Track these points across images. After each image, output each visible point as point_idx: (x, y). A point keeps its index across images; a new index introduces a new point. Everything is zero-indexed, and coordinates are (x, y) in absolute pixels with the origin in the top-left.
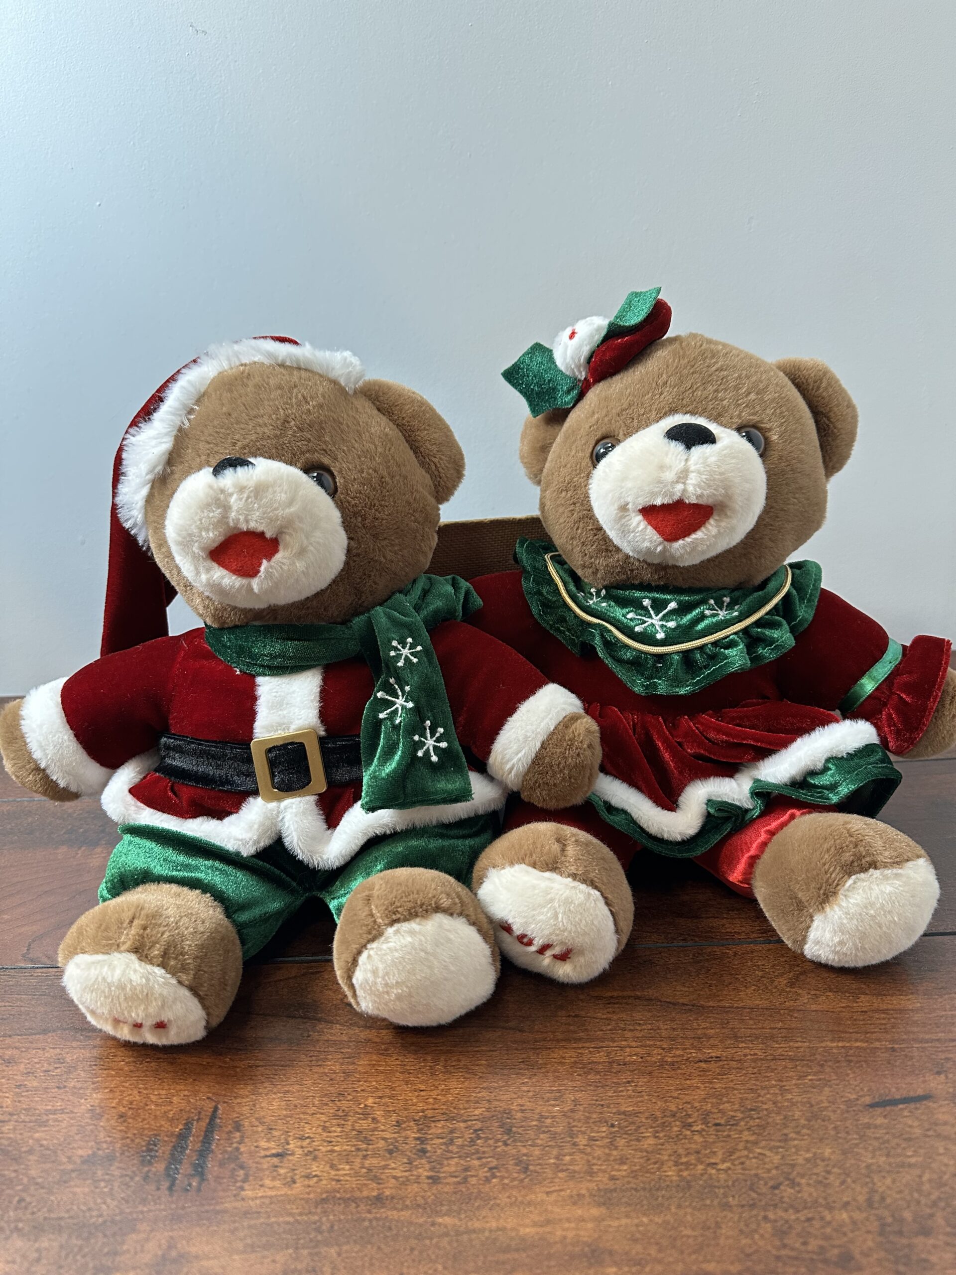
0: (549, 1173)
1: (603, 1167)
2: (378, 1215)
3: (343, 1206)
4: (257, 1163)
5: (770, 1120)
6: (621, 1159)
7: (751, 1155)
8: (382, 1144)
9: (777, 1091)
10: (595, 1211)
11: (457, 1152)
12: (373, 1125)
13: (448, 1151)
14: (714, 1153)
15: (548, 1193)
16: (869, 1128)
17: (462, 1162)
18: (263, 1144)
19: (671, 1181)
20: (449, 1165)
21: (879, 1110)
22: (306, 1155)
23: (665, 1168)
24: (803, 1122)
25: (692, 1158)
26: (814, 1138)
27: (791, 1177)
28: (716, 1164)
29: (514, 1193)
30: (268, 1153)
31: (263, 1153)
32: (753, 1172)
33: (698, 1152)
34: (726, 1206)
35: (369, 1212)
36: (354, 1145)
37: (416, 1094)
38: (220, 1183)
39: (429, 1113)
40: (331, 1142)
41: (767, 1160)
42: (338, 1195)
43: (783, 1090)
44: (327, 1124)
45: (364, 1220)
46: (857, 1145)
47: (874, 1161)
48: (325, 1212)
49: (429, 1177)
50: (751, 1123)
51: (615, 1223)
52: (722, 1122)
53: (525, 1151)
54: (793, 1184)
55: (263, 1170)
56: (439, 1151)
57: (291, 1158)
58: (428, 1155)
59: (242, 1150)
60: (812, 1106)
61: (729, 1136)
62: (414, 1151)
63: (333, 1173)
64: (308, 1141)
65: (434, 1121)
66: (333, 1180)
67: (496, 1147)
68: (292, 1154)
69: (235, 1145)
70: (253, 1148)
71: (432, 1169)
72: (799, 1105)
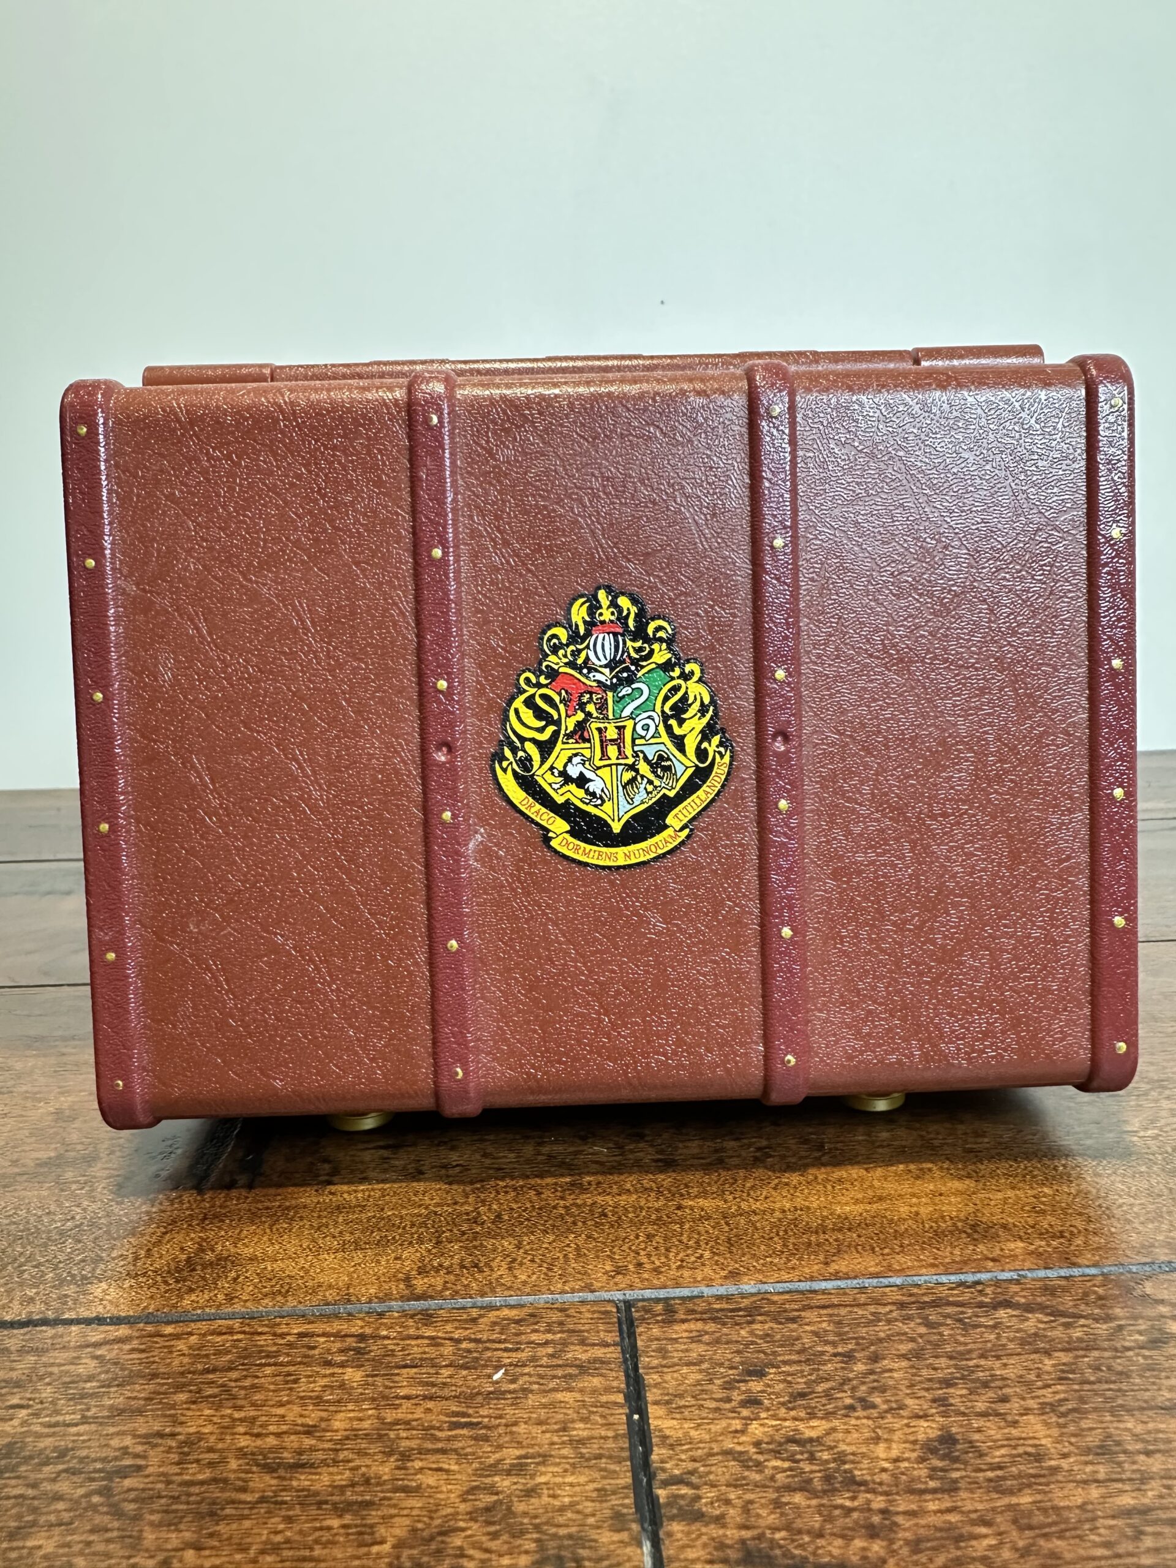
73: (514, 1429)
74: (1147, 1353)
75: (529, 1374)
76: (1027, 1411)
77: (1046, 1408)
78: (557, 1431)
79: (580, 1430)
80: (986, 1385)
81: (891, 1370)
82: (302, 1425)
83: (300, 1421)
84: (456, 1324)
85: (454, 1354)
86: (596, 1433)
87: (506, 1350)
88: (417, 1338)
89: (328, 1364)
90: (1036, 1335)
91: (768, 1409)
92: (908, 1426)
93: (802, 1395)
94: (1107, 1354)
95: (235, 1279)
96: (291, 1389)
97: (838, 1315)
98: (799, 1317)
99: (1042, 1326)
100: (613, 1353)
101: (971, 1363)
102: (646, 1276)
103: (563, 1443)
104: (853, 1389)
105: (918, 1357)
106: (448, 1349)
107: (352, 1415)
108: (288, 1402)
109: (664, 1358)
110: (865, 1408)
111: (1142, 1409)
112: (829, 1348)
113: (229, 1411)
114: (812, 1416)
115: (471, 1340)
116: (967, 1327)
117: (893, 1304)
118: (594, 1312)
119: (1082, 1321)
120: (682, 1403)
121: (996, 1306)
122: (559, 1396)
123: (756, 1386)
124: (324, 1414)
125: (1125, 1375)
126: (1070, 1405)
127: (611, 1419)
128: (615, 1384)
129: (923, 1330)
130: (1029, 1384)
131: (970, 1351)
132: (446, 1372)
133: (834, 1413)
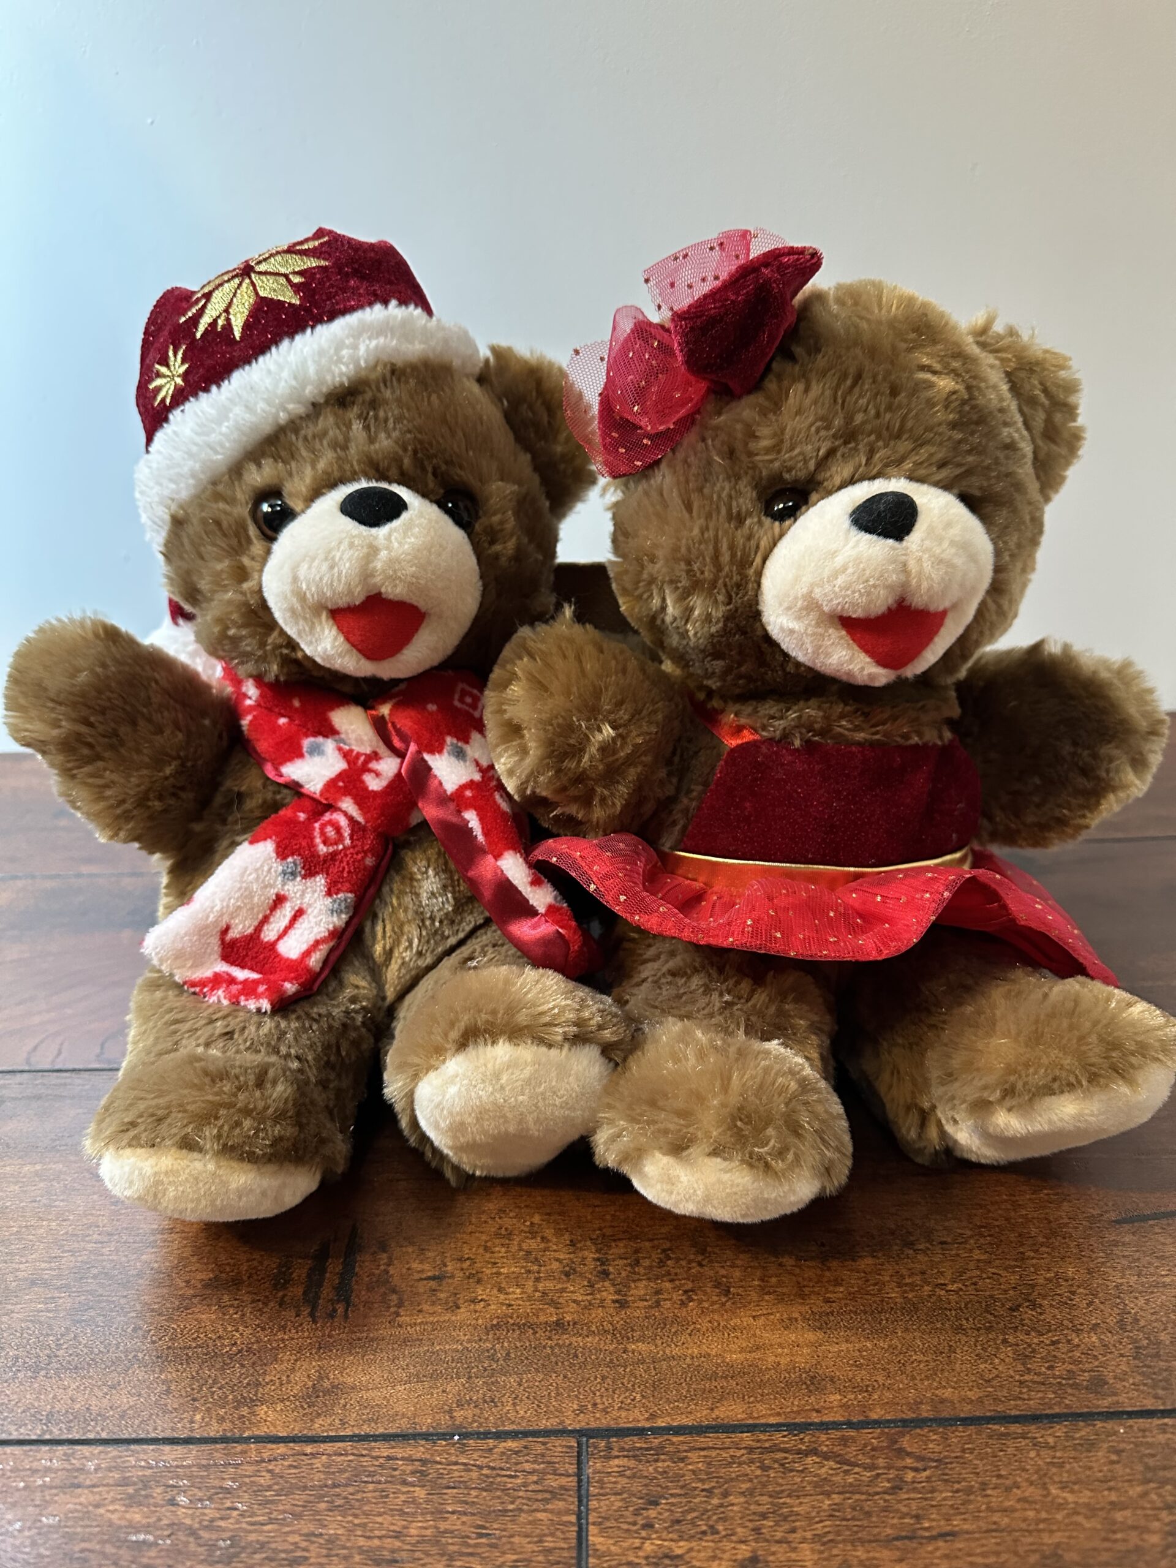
0: (754, 1296)
1: (816, 1289)
2: (561, 1342)
3: (518, 1332)
4: (412, 1286)
5: (1003, 1238)
6: (836, 1280)
7: (984, 1276)
8: (555, 1265)
9: (1009, 1207)
10: (811, 1336)
11: (645, 1274)
12: (542, 1246)
13: (634, 1273)
14: (942, 1273)
15: (754, 1317)
16: (1116, 1246)
17: (652, 1284)
18: (415, 1265)
19: (896, 1304)
20: (636, 1287)
21: (1127, 1227)
22: (469, 1278)
23: (887, 1289)
24: (1041, 1239)
25: (917, 1279)
26: (1054, 1257)
27: (1031, 1298)
28: (945, 1285)
29: (716, 1317)
30: (424, 1276)
31: (417, 1276)
32: (988, 1293)
33: (923, 1273)
34: (959, 1329)
35: (550, 1338)
36: (523, 1267)
37: (590, 1210)
38: (370, 1308)
39: (608, 1232)
40: (495, 1263)
41: (1002, 1280)
42: (511, 1321)
43: (1016, 1206)
44: (489, 1244)
45: (545, 1347)
46: (1103, 1263)
47: (1124, 1280)
48: (498, 1339)
49: (614, 1301)
50: (982, 1241)
51: (836, 1348)
52: (949, 1240)
53: (723, 1272)
54: (1034, 1305)
55: (418, 1294)
56: (624, 1274)
57: (450, 1281)
58: (611, 1277)
59: (391, 1272)
60: (1050, 1222)
61: (958, 1255)
62: (595, 1273)
63: (502, 1297)
64: (468, 1263)
65: (615, 1240)
66: (503, 1304)
67: (690, 1268)
68: (452, 1277)
69: (382, 1268)
70: (404, 1270)
71: (618, 1292)
72: (1035, 1221)
73: (512, 1540)
74: (887, 1497)
75: (522, 1498)
76: (804, 1540)
77: (817, 1539)
78: (536, 1542)
79: (549, 1543)
80: (785, 1518)
81: (733, 1505)
82: (393, 1531)
83: (392, 1528)
84: (480, 1453)
85: (479, 1479)
86: (558, 1545)
87: (510, 1476)
88: (456, 1463)
89: (404, 1483)
90: (825, 1479)
91: (656, 1532)
92: (734, 1548)
93: (678, 1522)
94: (864, 1497)
95: (345, 1406)
96: (385, 1502)
97: (710, 1457)
98: (686, 1457)
99: (831, 1472)
100: (572, 1482)
101: (781, 1501)
102: (598, 1415)
103: (540, 1551)
104: (709, 1518)
105: (751, 1495)
106: (474, 1475)
107: (420, 1524)
108: (384, 1513)
109: (602, 1488)
110: (712, 1534)
111: (870, 1541)
112: (699, 1485)
113: (350, 1518)
114: (681, 1539)
115: (489, 1468)
116: (786, 1470)
117: (745, 1448)
118: (563, 1446)
119: (857, 1470)
120: (609, 1524)
121: (807, 1454)
122: (540, 1515)
123: (652, 1513)
124: (405, 1523)
125: (868, 1514)
126: (830, 1537)
127: (568, 1535)
128: (572, 1507)
129: (758, 1472)
130: (809, 1518)
131: (783, 1491)
132: (474, 1493)
133: (693, 1537)
